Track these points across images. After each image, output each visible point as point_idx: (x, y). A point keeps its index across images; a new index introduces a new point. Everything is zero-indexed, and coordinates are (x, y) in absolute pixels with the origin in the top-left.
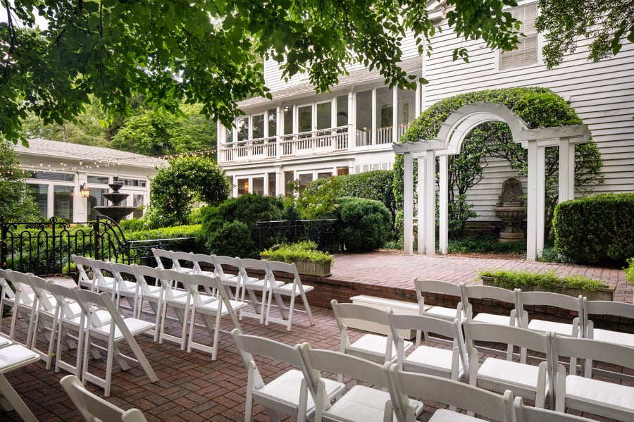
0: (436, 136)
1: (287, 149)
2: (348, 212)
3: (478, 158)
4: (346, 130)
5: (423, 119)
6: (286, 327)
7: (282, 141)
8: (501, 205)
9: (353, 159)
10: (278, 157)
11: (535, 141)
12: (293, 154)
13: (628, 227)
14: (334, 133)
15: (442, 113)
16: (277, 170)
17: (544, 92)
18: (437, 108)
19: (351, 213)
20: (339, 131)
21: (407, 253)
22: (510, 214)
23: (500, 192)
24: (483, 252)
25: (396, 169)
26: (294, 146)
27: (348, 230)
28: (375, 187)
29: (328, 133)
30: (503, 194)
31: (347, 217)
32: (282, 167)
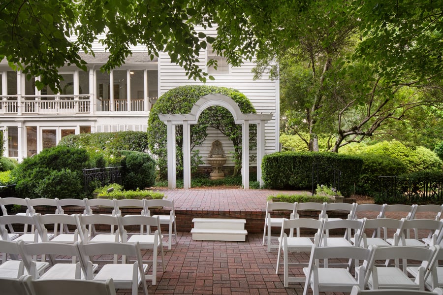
0: (190, 112)
1: (30, 108)
2: (132, 161)
3: (206, 127)
4: (88, 98)
5: (169, 99)
6: (167, 247)
7: (23, 100)
8: (211, 157)
9: (95, 121)
10: (19, 113)
11: (248, 120)
12: (36, 111)
13: (298, 169)
14: (76, 99)
15: (182, 97)
16: (19, 125)
17: (237, 91)
18: (178, 93)
19: (135, 162)
20: (80, 98)
21: (171, 189)
22: (218, 162)
23: (210, 149)
24: (210, 186)
25: (150, 131)
26: (36, 105)
27: (132, 174)
28: (134, 143)
29: (72, 98)
30: (212, 149)
31: (132, 165)
32: (24, 122)
